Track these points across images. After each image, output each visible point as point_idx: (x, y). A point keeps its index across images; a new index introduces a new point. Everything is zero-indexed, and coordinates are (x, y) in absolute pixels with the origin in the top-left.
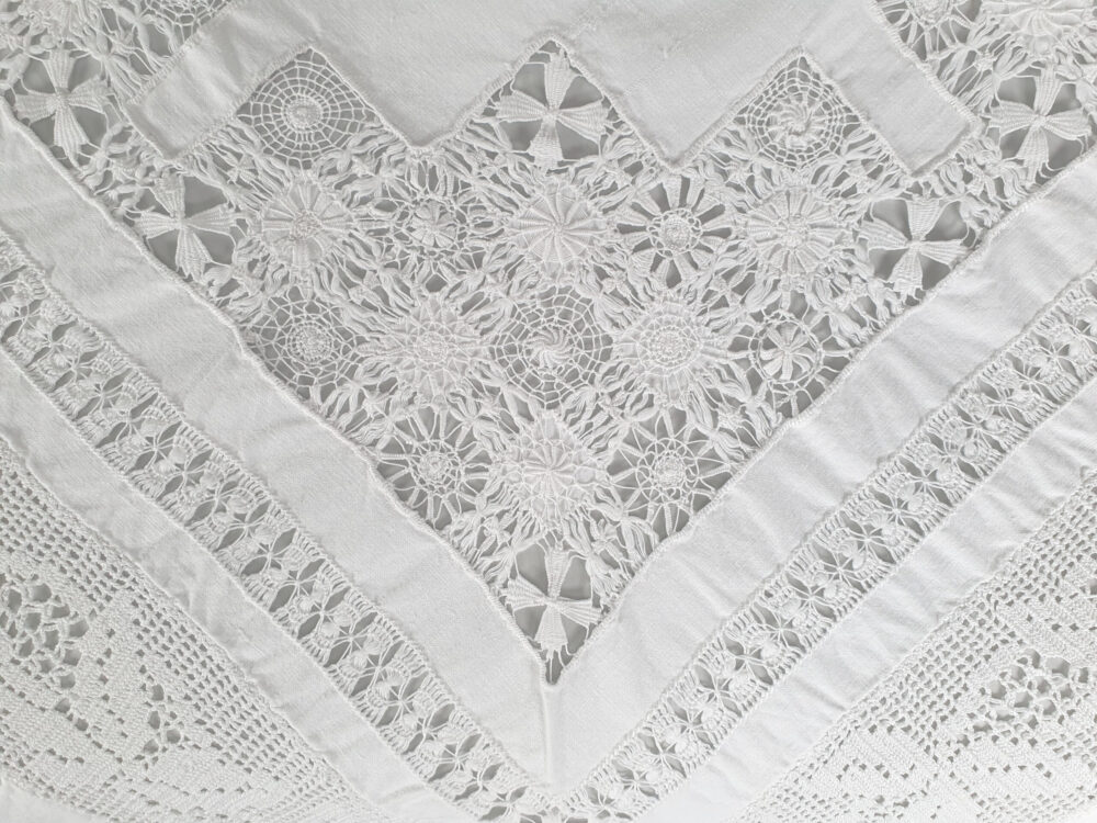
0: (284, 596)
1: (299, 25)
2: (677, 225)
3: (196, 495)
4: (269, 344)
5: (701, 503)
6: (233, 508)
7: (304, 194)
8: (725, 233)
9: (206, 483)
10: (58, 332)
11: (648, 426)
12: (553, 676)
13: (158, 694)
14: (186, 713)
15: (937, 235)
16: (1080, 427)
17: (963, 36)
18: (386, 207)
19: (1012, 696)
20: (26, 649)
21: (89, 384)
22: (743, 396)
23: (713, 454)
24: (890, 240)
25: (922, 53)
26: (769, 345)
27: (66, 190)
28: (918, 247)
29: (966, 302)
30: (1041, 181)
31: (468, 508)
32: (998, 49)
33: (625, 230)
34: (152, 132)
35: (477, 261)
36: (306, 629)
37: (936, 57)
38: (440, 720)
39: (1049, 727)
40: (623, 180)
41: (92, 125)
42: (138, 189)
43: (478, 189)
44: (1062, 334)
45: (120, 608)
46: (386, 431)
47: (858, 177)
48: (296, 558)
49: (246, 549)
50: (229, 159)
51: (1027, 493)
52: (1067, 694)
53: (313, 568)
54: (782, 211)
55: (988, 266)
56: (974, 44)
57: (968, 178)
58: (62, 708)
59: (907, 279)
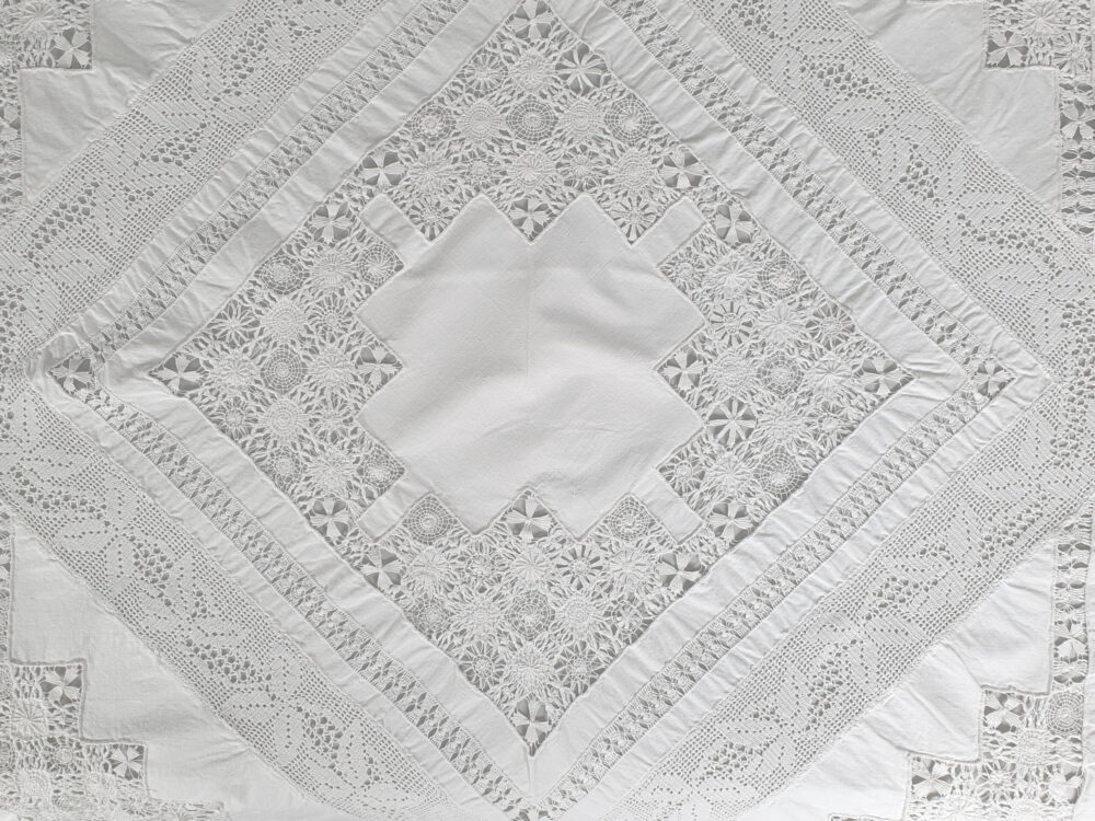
0: (422, 720)
1: (424, 484)
2: (580, 565)
3: (387, 679)
4: (416, 616)
5: (593, 681)
6: (401, 684)
7: (430, 556)
8: (600, 568)
9: (390, 675)
10: (330, 614)
11: (571, 648)
12: (533, 753)
13: (371, 761)
14: (382, 768)
15: (690, 568)
16: (749, 648)
17: (698, 486)
18: (462, 559)
19: (721, 760)
20: (318, 743)
21: (343, 635)
22: (609, 636)
23: (598, 660)
24: (670, 570)
25: (680, 493)
26: (619, 615)
27: (330, 553)
28: (680, 573)
29: (701, 596)
30: (732, 546)
31: (496, 683)
32: (712, 491)
33: (559, 566)
34: (367, 531)
35: (499, 579)
36: (432, 733)
37: (687, 495)
38: (487, 770)
39: (737, 772)
40: (558, 546)
41: (344, 529)
42: (362, 555)
43: (499, 551)
44: (742, 609)
45: (356, 725)
46: (463, 651)
47: (655, 544)
48: (427, 704)
49: (407, 701)
50: (399, 542)
51: (726, 676)
52: (744, 759)
53: (434, 708)
54: (623, 559)
55: (710, 581)
56: (702, 489)
57: (701, 545)
58: (332, 767)
59: (677, 587)
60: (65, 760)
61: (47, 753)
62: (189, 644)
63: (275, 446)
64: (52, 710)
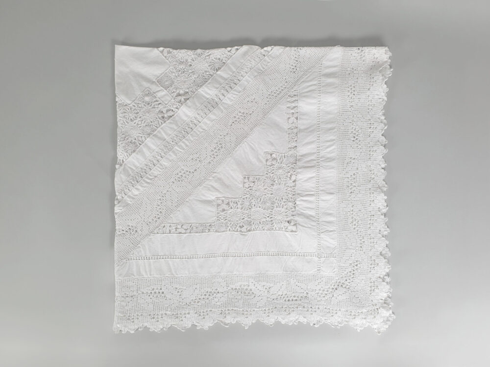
9: (219, 94)
50: (173, 91)
58: (251, 114)
60: (248, 204)
61: (246, 210)
62: (210, 163)
63: (141, 134)
64: (232, 208)
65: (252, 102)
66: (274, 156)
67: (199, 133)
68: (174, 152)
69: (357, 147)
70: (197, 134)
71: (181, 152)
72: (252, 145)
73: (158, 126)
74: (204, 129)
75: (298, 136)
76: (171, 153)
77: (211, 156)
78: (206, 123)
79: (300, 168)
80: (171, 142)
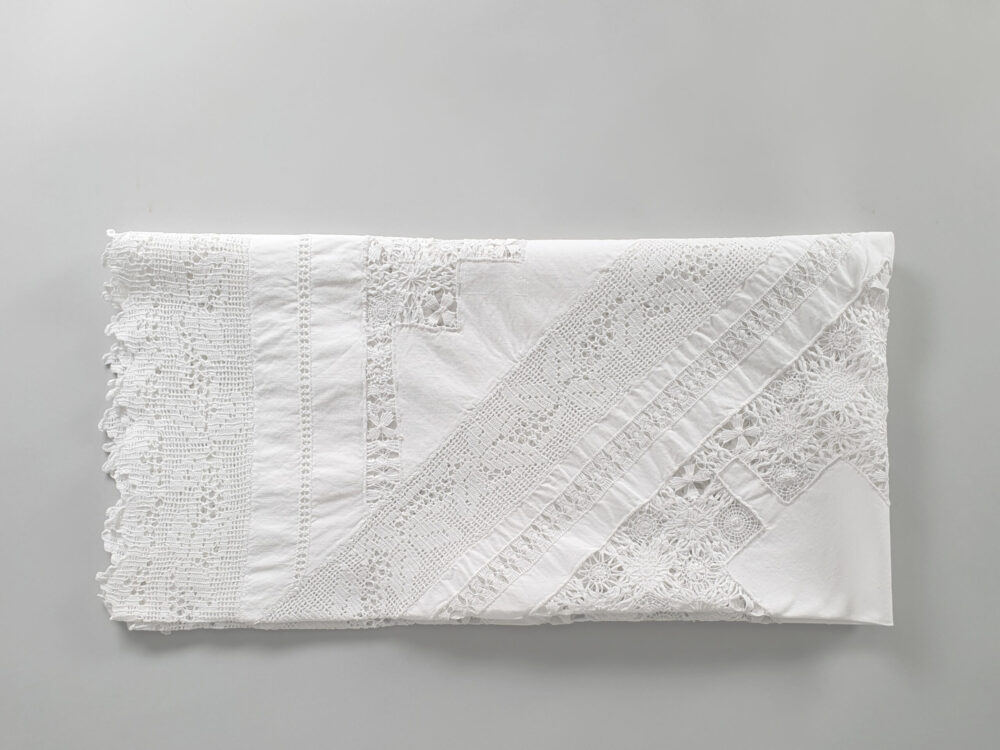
0: (547, 519)
9: (590, 489)
21: (627, 446)
36: (535, 527)
58: (501, 437)
63: (812, 379)
65: (497, 471)
66: (433, 320)
67: (648, 383)
68: (720, 328)
69: (194, 340)
70: (653, 381)
71: (699, 330)
72: (496, 351)
73: (760, 400)
74: (633, 393)
75: (364, 375)
76: (728, 325)
77: (615, 319)
78: (625, 410)
79: (356, 281)
80: (725, 355)
